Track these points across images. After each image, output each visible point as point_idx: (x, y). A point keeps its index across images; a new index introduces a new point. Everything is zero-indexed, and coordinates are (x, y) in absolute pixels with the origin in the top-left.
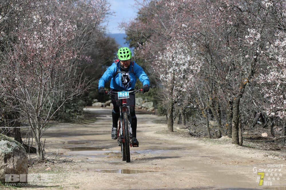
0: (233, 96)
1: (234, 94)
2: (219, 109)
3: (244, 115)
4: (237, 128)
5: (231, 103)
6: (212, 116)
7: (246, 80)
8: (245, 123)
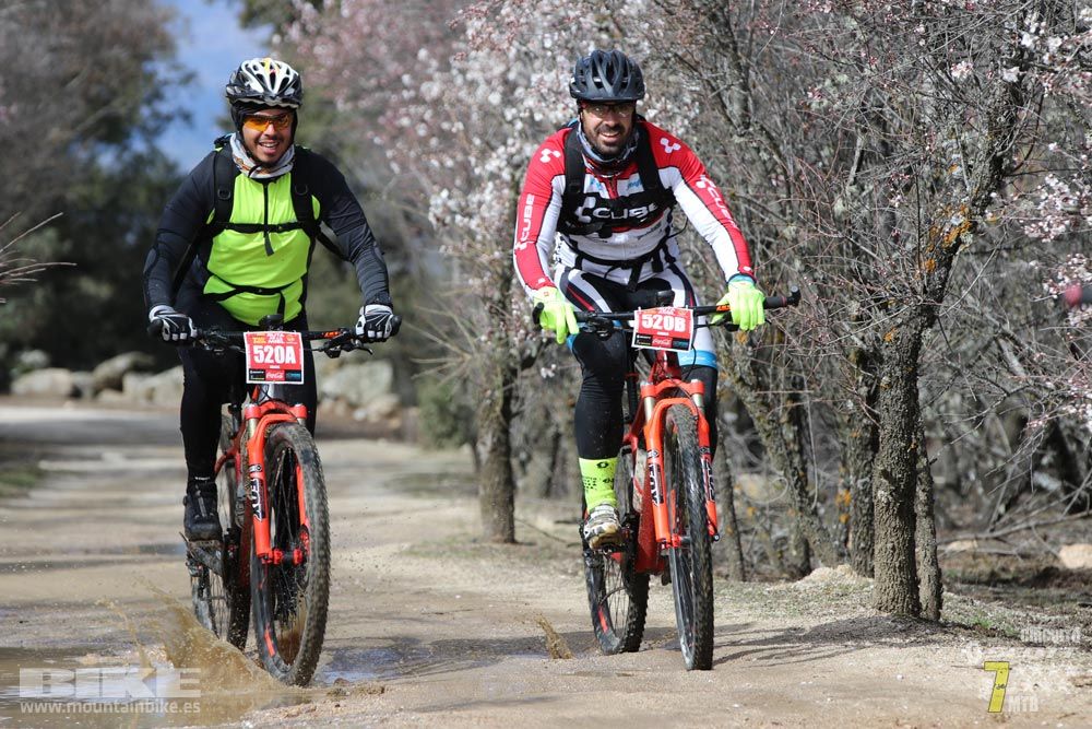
0: (880, 318)
1: (884, 307)
2: (794, 398)
3: (948, 439)
4: (907, 517)
5: (867, 360)
6: (755, 447)
7: (957, 219)
8: (955, 487)
